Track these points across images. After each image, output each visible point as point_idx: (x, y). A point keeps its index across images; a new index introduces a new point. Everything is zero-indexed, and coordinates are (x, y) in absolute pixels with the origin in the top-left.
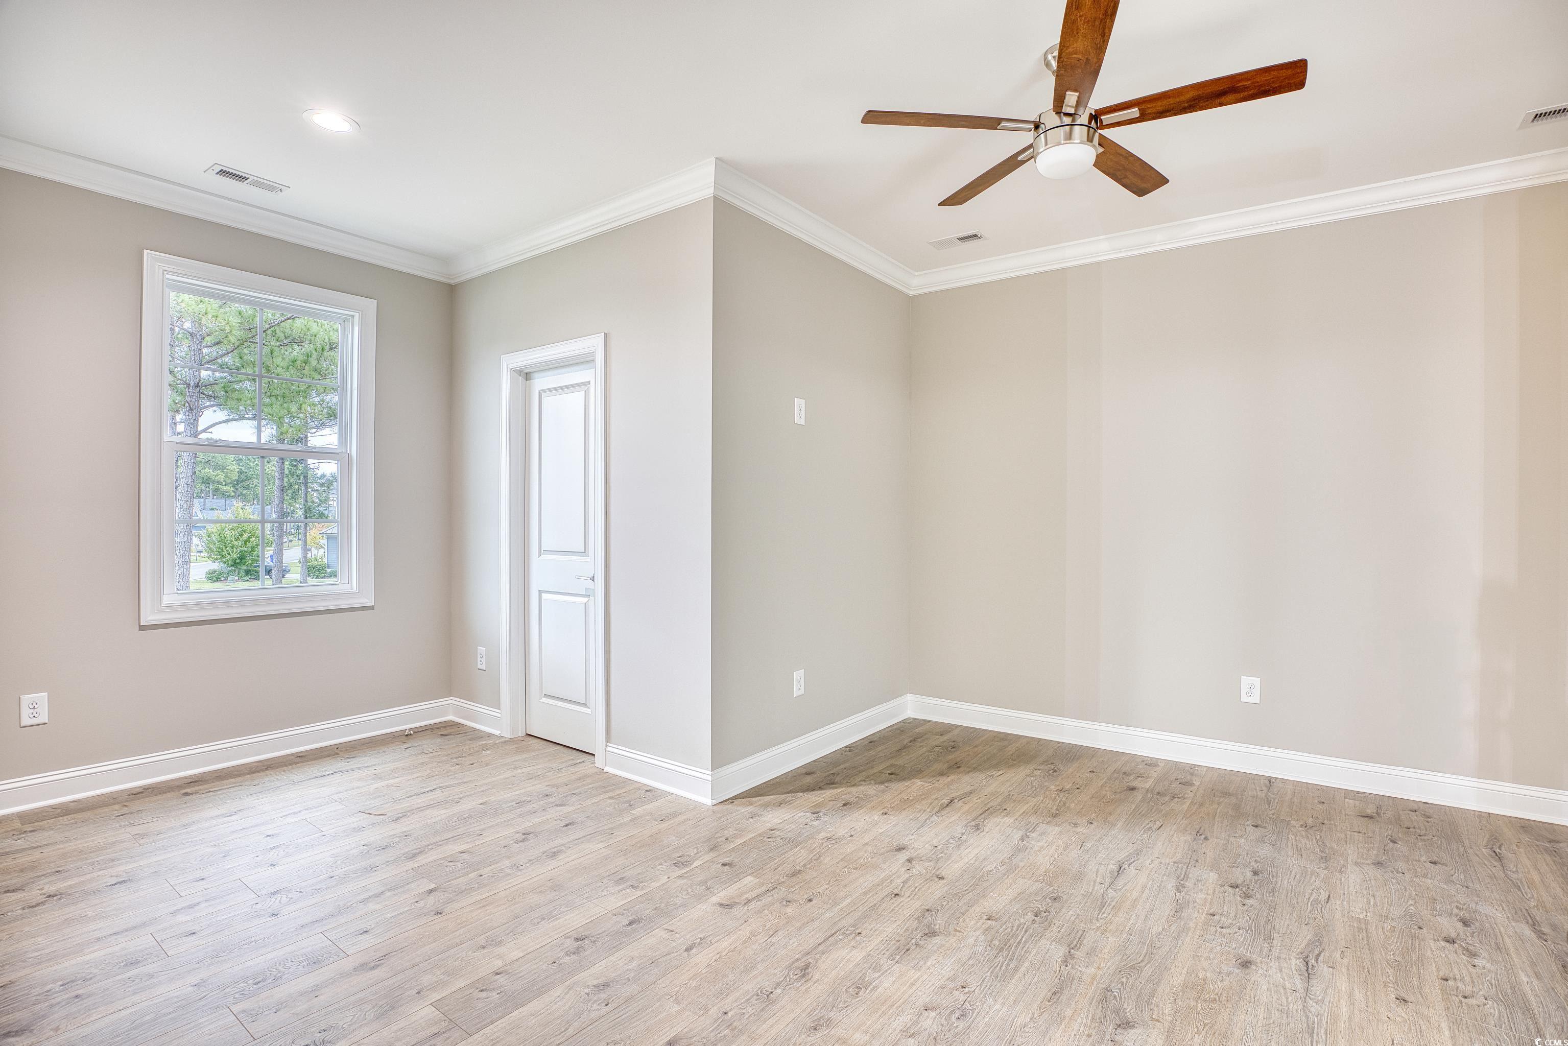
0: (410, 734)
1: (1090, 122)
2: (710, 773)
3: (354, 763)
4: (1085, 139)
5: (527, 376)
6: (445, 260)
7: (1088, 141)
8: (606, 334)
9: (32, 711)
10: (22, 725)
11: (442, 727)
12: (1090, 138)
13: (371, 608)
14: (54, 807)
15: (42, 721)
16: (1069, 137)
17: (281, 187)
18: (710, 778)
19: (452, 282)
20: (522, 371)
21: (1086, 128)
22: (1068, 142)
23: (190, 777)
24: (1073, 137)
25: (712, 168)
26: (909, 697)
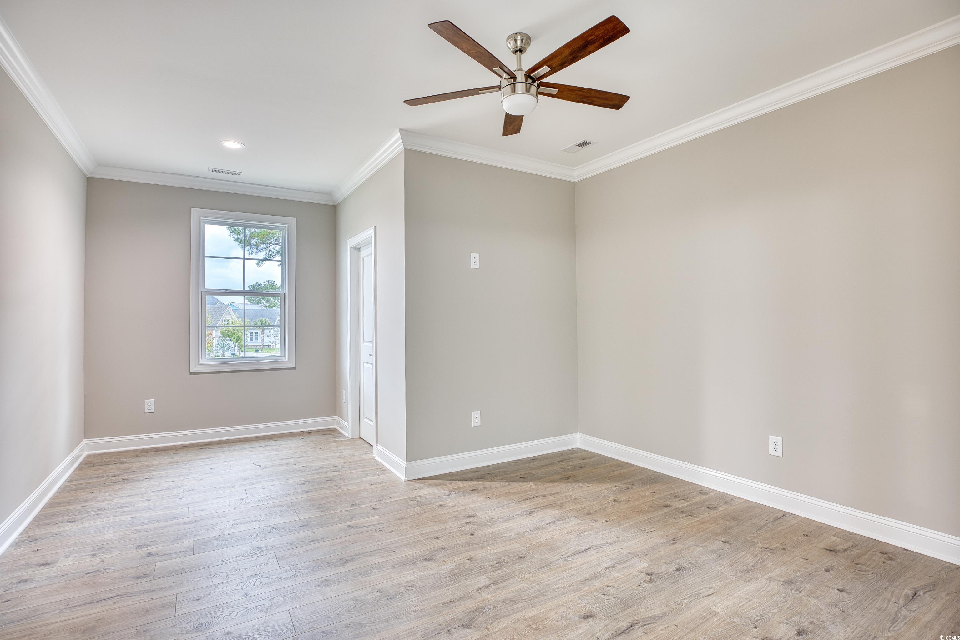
0: (310, 432)
1: (526, 80)
2: (405, 463)
3: (274, 443)
4: (525, 91)
5: (359, 250)
6: (329, 194)
7: (526, 91)
8: (375, 227)
9: (149, 407)
10: (145, 412)
11: (329, 431)
12: (528, 90)
13: (294, 369)
14: (154, 448)
15: (152, 412)
16: (514, 91)
17: (238, 173)
18: (405, 466)
19: (335, 204)
20: (356, 248)
21: (525, 84)
22: (514, 93)
23: (209, 442)
24: (516, 90)
25: (398, 135)
26: (578, 435)
